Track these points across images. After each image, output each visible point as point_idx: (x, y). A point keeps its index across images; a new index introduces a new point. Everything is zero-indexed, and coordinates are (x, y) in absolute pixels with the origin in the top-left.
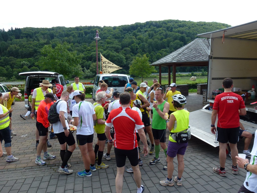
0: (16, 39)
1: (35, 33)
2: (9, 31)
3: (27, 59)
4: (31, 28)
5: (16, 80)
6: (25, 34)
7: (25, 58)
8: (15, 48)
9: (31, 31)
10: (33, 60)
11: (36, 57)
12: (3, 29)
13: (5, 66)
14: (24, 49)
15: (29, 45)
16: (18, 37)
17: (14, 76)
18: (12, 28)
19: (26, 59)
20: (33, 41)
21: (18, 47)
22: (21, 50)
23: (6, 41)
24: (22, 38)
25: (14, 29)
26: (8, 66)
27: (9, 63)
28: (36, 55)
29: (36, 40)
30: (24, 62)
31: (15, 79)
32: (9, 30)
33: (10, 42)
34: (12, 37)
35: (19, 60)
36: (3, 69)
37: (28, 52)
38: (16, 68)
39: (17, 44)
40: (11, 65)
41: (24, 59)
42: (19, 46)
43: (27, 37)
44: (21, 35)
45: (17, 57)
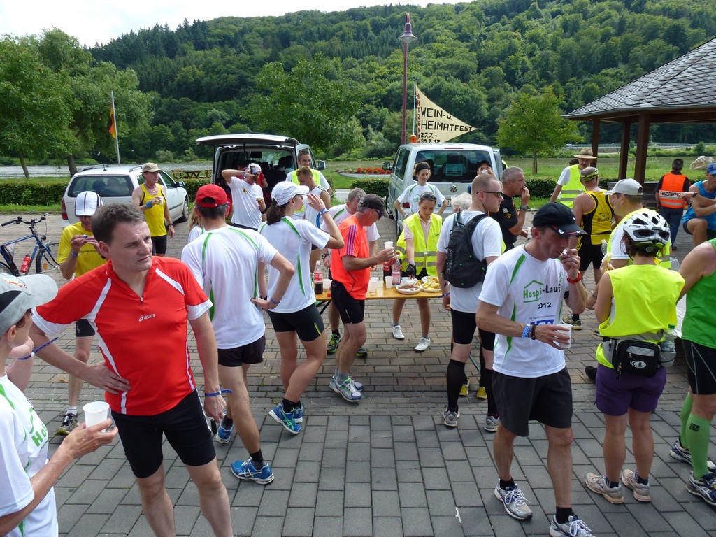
0: (197, 49)
1: (242, 33)
2: (180, 30)
3: (223, 104)
4: (233, 18)
5: (195, 159)
6: (219, 36)
7: (217, 101)
8: (194, 74)
9: (233, 27)
10: (235, 105)
11: (243, 98)
12: (166, 26)
13: (171, 123)
14: (214, 76)
15: (228, 65)
16: (200, 46)
17: (191, 148)
18: (186, 21)
19: (220, 103)
20: (238, 54)
21: (200, 73)
22: (207, 80)
23: (172, 56)
24: (211, 47)
25: (191, 24)
26: (178, 123)
27: (180, 114)
28: (245, 93)
29: (244, 52)
30: (214, 110)
31: (194, 156)
32: (180, 26)
33: (181, 59)
34: (185, 45)
35: (202, 106)
36: (166, 131)
37: (225, 84)
38: (196, 127)
39: (197, 64)
40: (184, 121)
41: (214, 103)
42: (204, 68)
43: (221, 44)
44: (209, 39)
45: (198, 100)
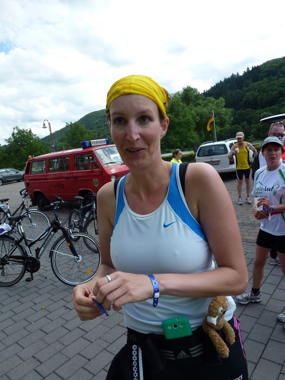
0: (254, 82)
1: (280, 66)
2: (245, 74)
4: (274, 60)
8: (253, 95)
9: (275, 64)
10: (277, 108)
11: (282, 103)
14: (264, 94)
15: (272, 87)
16: (255, 80)
17: (252, 135)
18: (248, 69)
20: (278, 79)
21: (256, 94)
22: (260, 97)
23: (240, 89)
24: (262, 79)
25: (251, 69)
26: (245, 123)
27: (245, 118)
29: (282, 77)
30: (265, 113)
31: (254, 139)
33: (246, 88)
34: (248, 81)
35: (258, 111)
36: (238, 128)
37: (271, 97)
38: (255, 123)
39: (254, 90)
40: (248, 121)
41: (265, 109)
43: (268, 76)
45: (255, 109)
